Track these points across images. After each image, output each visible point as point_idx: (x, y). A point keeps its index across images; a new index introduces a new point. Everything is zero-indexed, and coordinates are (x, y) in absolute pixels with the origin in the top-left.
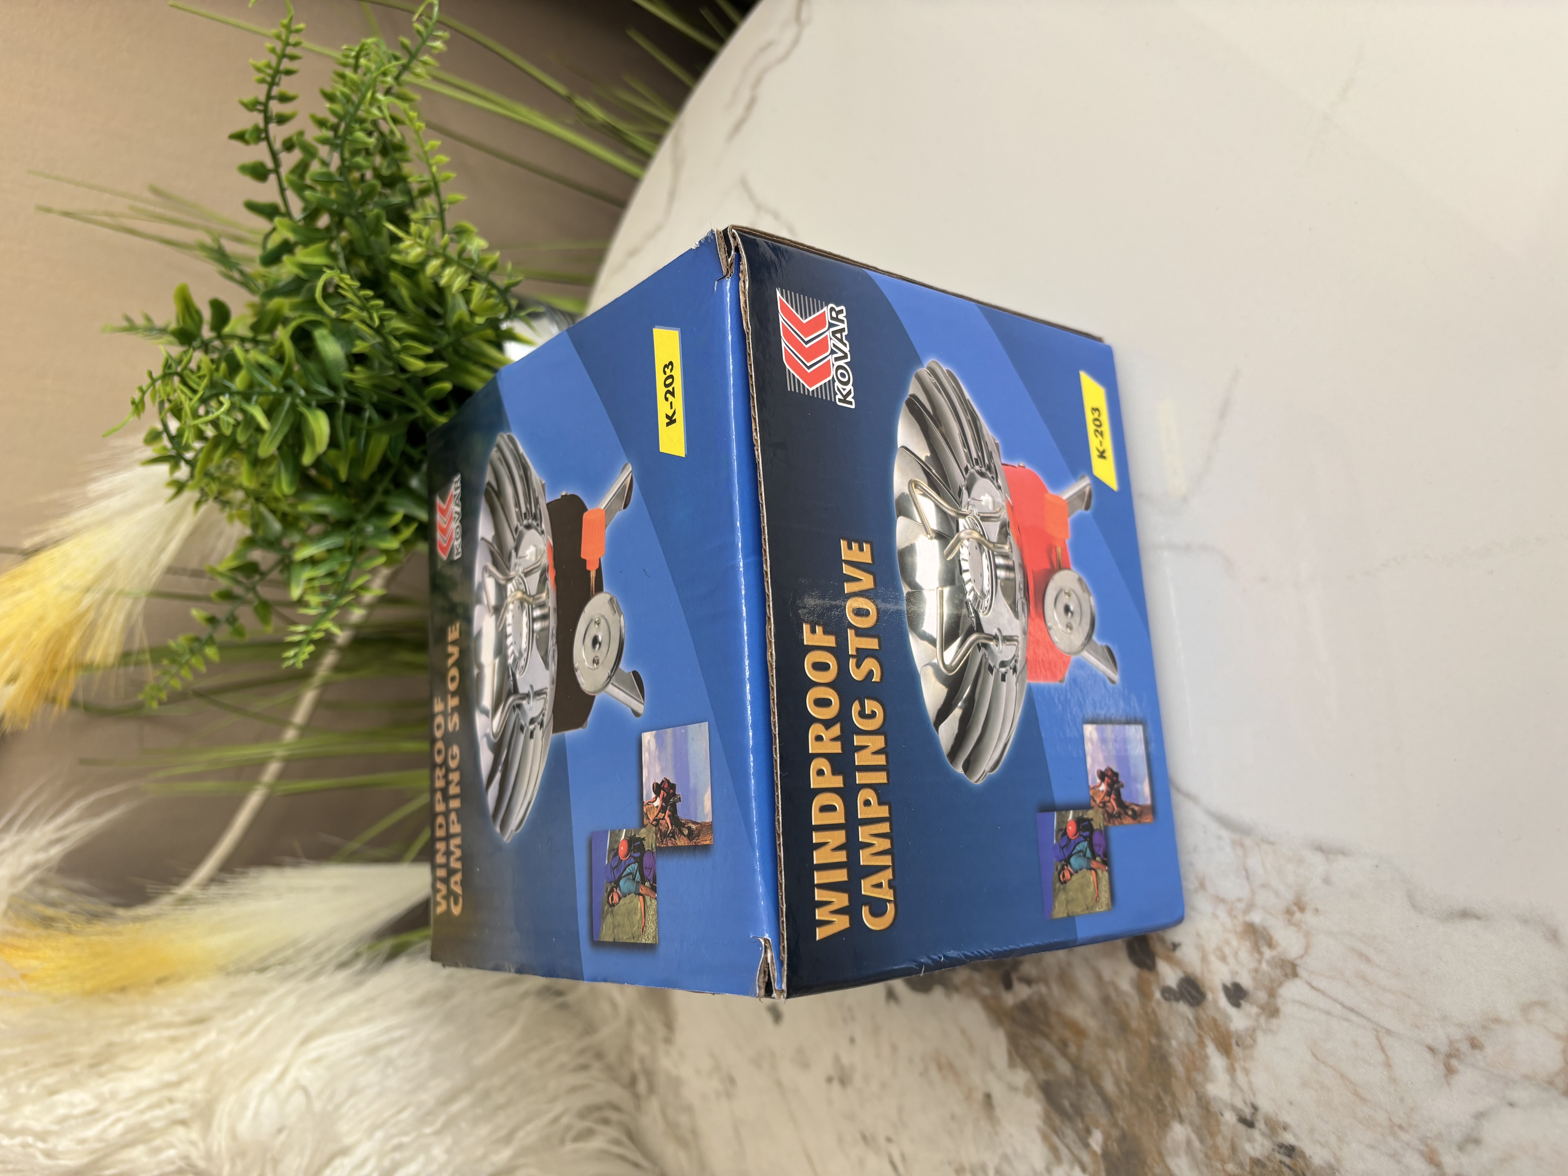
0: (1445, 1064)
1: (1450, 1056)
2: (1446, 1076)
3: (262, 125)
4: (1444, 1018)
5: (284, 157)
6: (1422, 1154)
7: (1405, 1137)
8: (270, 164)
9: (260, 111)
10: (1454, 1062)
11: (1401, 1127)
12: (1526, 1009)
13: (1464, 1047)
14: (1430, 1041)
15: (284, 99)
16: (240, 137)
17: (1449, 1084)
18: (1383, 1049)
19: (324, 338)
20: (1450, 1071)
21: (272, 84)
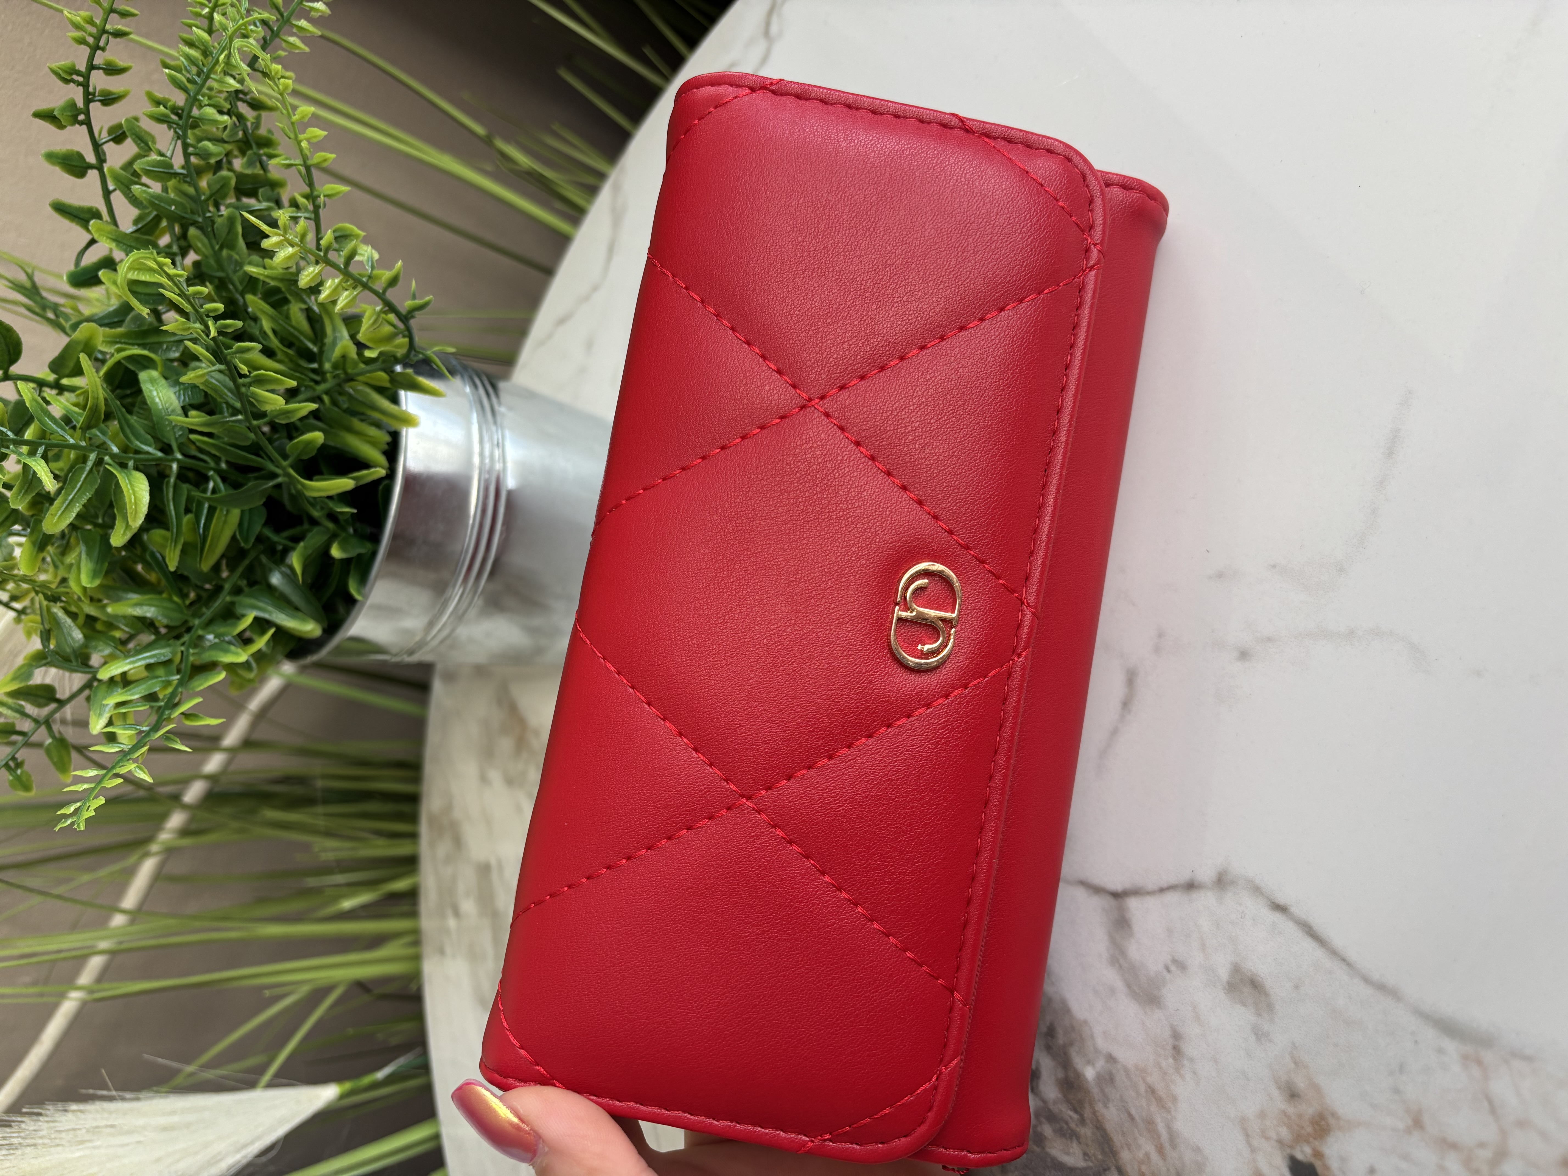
3: (80, 104)
5: (110, 149)
8: (91, 158)
9: (79, 84)
15: (112, 70)
16: (48, 116)
19: (152, 381)
21: (95, 48)
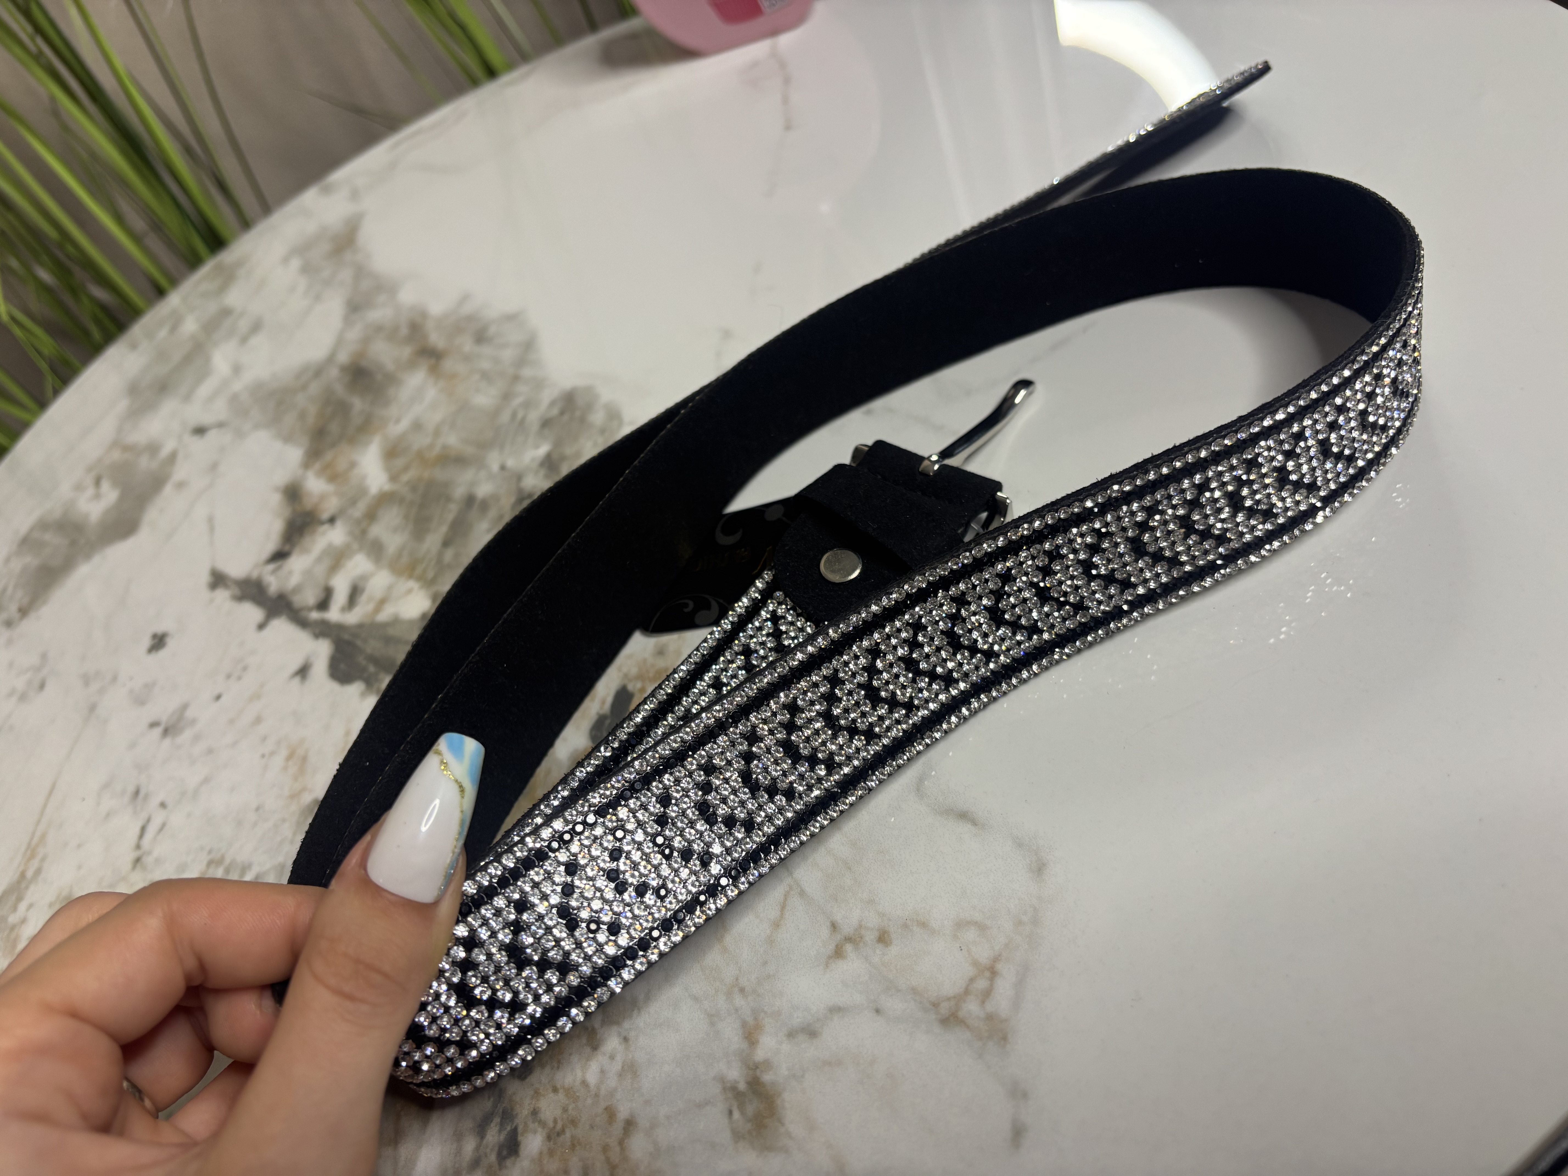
0: (837, 946)
1: (848, 939)
2: (830, 957)
4: (871, 902)
6: (744, 1024)
7: (739, 1001)
10: (849, 948)
11: (742, 990)
12: (961, 925)
13: (870, 937)
14: (838, 918)
17: (827, 965)
18: (783, 907)
20: (838, 953)
